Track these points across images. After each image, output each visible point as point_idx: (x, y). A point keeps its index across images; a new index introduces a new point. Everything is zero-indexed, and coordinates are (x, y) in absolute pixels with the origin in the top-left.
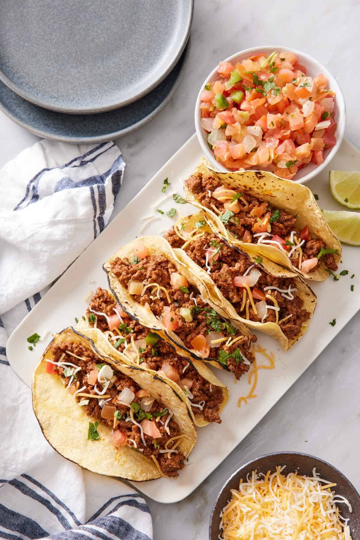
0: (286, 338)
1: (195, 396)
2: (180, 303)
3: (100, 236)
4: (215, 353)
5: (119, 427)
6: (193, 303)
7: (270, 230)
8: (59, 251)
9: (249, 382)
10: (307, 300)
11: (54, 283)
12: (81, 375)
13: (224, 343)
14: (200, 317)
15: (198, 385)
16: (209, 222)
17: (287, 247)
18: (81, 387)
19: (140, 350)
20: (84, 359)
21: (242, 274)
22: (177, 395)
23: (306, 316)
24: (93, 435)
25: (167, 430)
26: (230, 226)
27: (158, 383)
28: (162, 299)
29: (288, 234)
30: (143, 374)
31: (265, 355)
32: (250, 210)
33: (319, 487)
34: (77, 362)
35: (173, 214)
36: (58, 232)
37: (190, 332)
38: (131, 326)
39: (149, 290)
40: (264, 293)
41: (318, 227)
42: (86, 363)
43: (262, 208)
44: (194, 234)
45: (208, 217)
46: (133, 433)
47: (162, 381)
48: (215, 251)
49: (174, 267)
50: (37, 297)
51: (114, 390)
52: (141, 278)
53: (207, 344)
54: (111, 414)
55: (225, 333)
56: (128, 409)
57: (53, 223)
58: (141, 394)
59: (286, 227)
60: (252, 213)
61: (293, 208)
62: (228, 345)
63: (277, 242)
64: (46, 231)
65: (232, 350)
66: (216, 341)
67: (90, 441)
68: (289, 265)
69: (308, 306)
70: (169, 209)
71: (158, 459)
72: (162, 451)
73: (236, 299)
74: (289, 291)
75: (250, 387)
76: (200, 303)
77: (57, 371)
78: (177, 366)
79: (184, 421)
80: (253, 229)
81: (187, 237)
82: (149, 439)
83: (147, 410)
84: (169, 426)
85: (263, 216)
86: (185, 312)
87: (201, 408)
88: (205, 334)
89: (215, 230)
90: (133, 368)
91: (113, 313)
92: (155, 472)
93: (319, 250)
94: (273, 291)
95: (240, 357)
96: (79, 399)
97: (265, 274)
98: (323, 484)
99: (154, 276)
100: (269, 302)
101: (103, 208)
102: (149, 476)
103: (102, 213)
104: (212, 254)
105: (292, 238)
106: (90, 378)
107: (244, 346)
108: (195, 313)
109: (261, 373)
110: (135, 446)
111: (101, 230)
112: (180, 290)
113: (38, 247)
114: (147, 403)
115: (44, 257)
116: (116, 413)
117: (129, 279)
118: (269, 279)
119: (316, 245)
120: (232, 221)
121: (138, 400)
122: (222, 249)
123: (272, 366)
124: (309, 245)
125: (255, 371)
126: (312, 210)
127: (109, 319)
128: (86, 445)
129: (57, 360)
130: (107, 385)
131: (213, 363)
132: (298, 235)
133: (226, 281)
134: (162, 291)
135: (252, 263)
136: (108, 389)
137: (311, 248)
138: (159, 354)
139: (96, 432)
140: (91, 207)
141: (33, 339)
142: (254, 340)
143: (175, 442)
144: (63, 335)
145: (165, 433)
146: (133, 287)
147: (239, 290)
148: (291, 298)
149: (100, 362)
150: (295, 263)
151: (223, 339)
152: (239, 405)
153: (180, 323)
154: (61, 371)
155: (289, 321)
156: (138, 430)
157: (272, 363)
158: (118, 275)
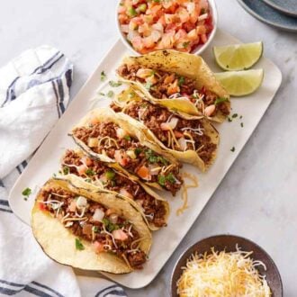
0: (202, 162)
1: (147, 210)
2: (125, 148)
3: (62, 116)
4: (155, 178)
5: (97, 239)
6: (135, 146)
7: (179, 90)
8: (36, 127)
9: (182, 198)
10: (213, 137)
11: (35, 152)
12: (64, 208)
13: (160, 171)
14: (141, 155)
15: (147, 202)
16: (137, 92)
17: (193, 100)
18: (65, 214)
19: (104, 184)
20: (65, 196)
21: (165, 122)
22: (134, 207)
23: (214, 147)
24: (80, 247)
25: (131, 234)
26: (152, 92)
27: (119, 201)
28: (112, 147)
29: (193, 93)
30: (108, 196)
31: (191, 178)
32: (163, 80)
33: (242, 258)
34: (60, 199)
35: (111, 94)
36: (34, 115)
37: (136, 166)
38: (94, 170)
39: (103, 143)
40: (182, 132)
41: (211, 84)
42: (66, 199)
43: (172, 77)
44: (128, 103)
45: (136, 89)
46: (107, 240)
47: (121, 198)
48: (144, 110)
49: (117, 125)
50: (24, 164)
51: (89, 213)
52: (95, 135)
53: (149, 173)
54: (90, 230)
55: (160, 164)
56: (101, 224)
57: (30, 110)
58: (109, 212)
59: (190, 88)
60: (165, 81)
61: (192, 73)
62: (163, 171)
63: (185, 98)
64: (26, 115)
65: (166, 174)
66: (154, 170)
67: (78, 251)
68: (197, 111)
69: (214, 141)
70: (108, 92)
71: (128, 258)
72: (129, 251)
73: (164, 138)
74: (199, 129)
75: (183, 201)
76: (140, 146)
77: (47, 208)
78: (131, 191)
79: (141, 227)
80: (168, 92)
81: (123, 105)
82: (119, 242)
83: (114, 222)
84: (131, 231)
85: (173, 82)
86: (131, 153)
87: (152, 217)
88: (147, 166)
89: (142, 96)
90: (100, 192)
91: (81, 164)
92: (126, 268)
93: (214, 100)
94: (188, 130)
95: (173, 179)
96: (65, 223)
97: (180, 119)
98: (244, 255)
99: (105, 132)
100: (187, 138)
101: (62, 96)
102: (123, 271)
103: (62, 100)
104: (143, 112)
105: (195, 94)
106: (71, 208)
107: (174, 171)
108: (137, 153)
109: (189, 191)
110: (110, 248)
111: (63, 112)
112: (124, 138)
113: (22, 127)
114: (114, 217)
115: (27, 133)
116: (93, 228)
117: (87, 137)
118: (184, 123)
119: (212, 97)
120: (152, 89)
121: (107, 217)
122: (148, 108)
123: (197, 186)
124: (207, 98)
125: (185, 190)
126: (205, 72)
127: (78, 168)
128: (75, 254)
129: (46, 200)
130: (84, 210)
131: (155, 185)
132: (199, 92)
133: (155, 127)
134: (112, 141)
135: (171, 113)
136: (85, 213)
137: (209, 100)
138: (116, 184)
139: (81, 245)
140: (54, 94)
141: (26, 192)
142: (180, 167)
143: (137, 244)
144: (48, 185)
145: (129, 236)
146: (92, 142)
147: (165, 132)
148: (201, 134)
149: (76, 196)
150: (200, 110)
151: (159, 168)
152: (178, 215)
153: (128, 160)
154: (50, 207)
155: (202, 150)
156: (111, 238)
157: (196, 182)
158: (79, 137)
